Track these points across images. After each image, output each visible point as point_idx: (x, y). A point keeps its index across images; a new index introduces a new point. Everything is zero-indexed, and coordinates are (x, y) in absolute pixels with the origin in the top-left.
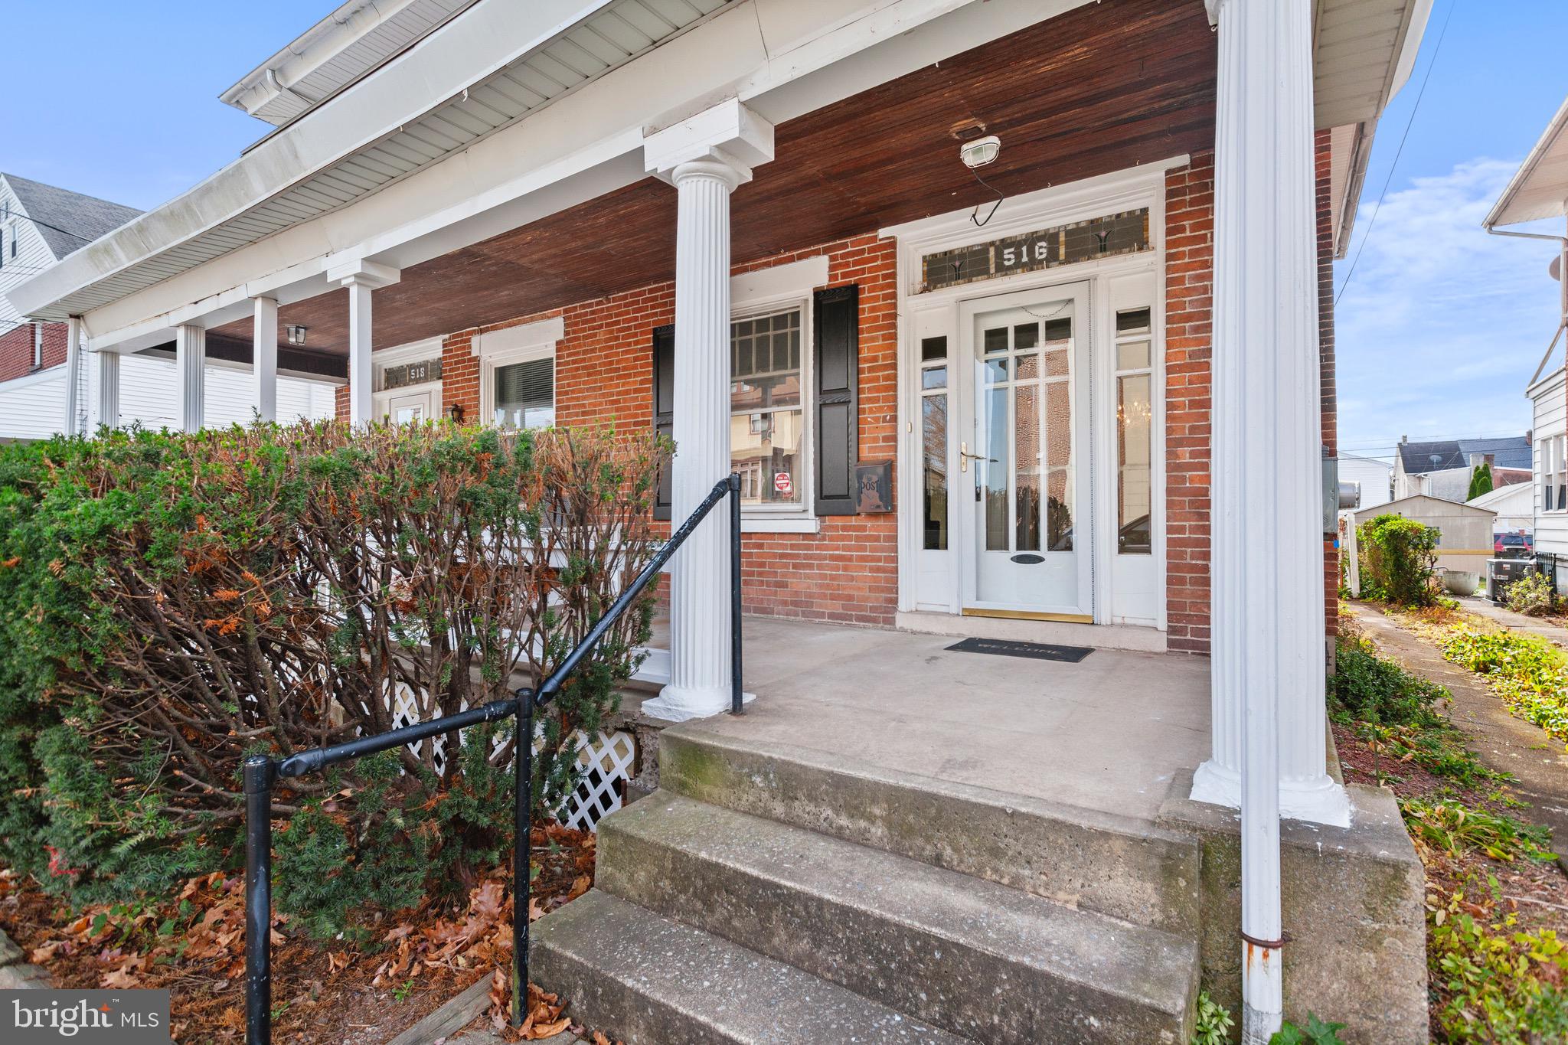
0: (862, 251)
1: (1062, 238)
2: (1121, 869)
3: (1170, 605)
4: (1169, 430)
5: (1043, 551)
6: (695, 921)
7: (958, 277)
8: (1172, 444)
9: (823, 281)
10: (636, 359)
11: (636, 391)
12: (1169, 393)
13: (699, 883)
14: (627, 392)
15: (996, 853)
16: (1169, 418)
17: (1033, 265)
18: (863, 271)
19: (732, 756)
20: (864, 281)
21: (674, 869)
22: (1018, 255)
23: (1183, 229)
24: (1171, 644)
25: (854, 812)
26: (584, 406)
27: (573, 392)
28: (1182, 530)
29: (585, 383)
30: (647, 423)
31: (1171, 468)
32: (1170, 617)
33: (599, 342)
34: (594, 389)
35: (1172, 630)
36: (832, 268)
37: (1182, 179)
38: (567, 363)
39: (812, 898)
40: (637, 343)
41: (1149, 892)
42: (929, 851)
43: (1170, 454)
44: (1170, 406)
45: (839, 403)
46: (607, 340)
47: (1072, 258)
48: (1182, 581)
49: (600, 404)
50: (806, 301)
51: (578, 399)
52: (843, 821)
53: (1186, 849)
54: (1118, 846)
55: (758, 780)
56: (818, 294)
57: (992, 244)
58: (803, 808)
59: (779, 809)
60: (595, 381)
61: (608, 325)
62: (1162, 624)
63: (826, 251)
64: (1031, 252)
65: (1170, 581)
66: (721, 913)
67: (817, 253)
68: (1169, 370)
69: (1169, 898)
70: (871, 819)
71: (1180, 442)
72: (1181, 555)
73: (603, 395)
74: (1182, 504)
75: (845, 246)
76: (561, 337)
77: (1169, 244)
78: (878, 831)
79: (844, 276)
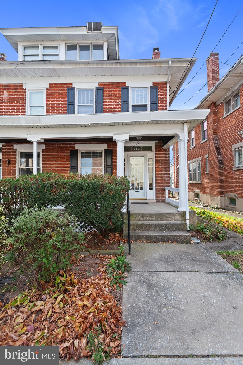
0: (113, 144)
1: (142, 148)
2: (177, 216)
3: (156, 196)
4: (156, 175)
5: (139, 190)
6: (140, 230)
7: (127, 150)
8: (156, 176)
9: (106, 148)
10: (65, 155)
11: (65, 162)
12: (156, 170)
13: (140, 226)
14: (63, 162)
15: (167, 218)
16: (156, 173)
17: (137, 151)
18: (113, 147)
19: (135, 214)
20: (114, 149)
21: (136, 226)
22: (136, 149)
23: (157, 150)
24: (156, 201)
25: (151, 217)
26: (51, 163)
27: (47, 160)
28: (157, 187)
29: (51, 159)
30: (68, 168)
31: (156, 179)
32: (156, 198)
33: (55, 151)
34: (54, 160)
35: (156, 199)
36: (108, 146)
37: (157, 144)
38: (45, 154)
39: (154, 224)
40: (65, 152)
41: (180, 218)
42: (160, 219)
43: (156, 178)
44: (156, 172)
45: (110, 168)
46: (57, 151)
47: (143, 151)
48: (157, 193)
49: (55, 163)
50: (103, 150)
51: (49, 162)
52: (150, 218)
53: (182, 213)
54: (177, 214)
55: (139, 216)
56: (105, 150)
57: (132, 146)
58: (145, 218)
59: (142, 219)
60: (54, 159)
61: (57, 148)
62: (155, 199)
63: (107, 143)
64: (137, 149)
65: (156, 193)
66: (143, 229)
67: (105, 143)
68: (156, 167)
69: (181, 218)
70: (153, 217)
71: (157, 176)
72: (157, 190)
73: (56, 162)
74: (157, 184)
75: (110, 143)
76: (44, 148)
77: (156, 152)
78: (154, 218)
79: (110, 148)
